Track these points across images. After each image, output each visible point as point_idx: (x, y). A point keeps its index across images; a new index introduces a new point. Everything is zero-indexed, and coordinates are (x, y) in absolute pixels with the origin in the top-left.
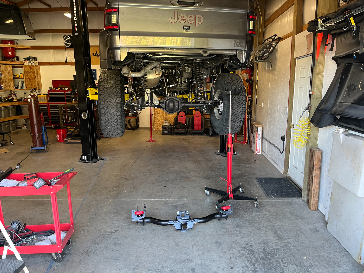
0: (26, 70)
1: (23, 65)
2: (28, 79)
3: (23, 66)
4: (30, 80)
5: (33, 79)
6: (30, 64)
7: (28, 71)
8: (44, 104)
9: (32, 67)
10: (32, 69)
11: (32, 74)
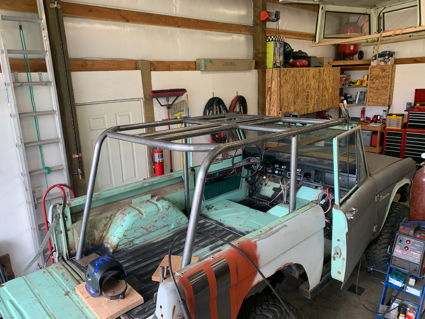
0: (373, 74)
1: (370, 64)
2: (374, 87)
3: (370, 66)
4: (378, 89)
5: (384, 88)
6: (382, 63)
7: (378, 75)
8: (396, 130)
9: (386, 69)
10: (385, 71)
11: (384, 81)
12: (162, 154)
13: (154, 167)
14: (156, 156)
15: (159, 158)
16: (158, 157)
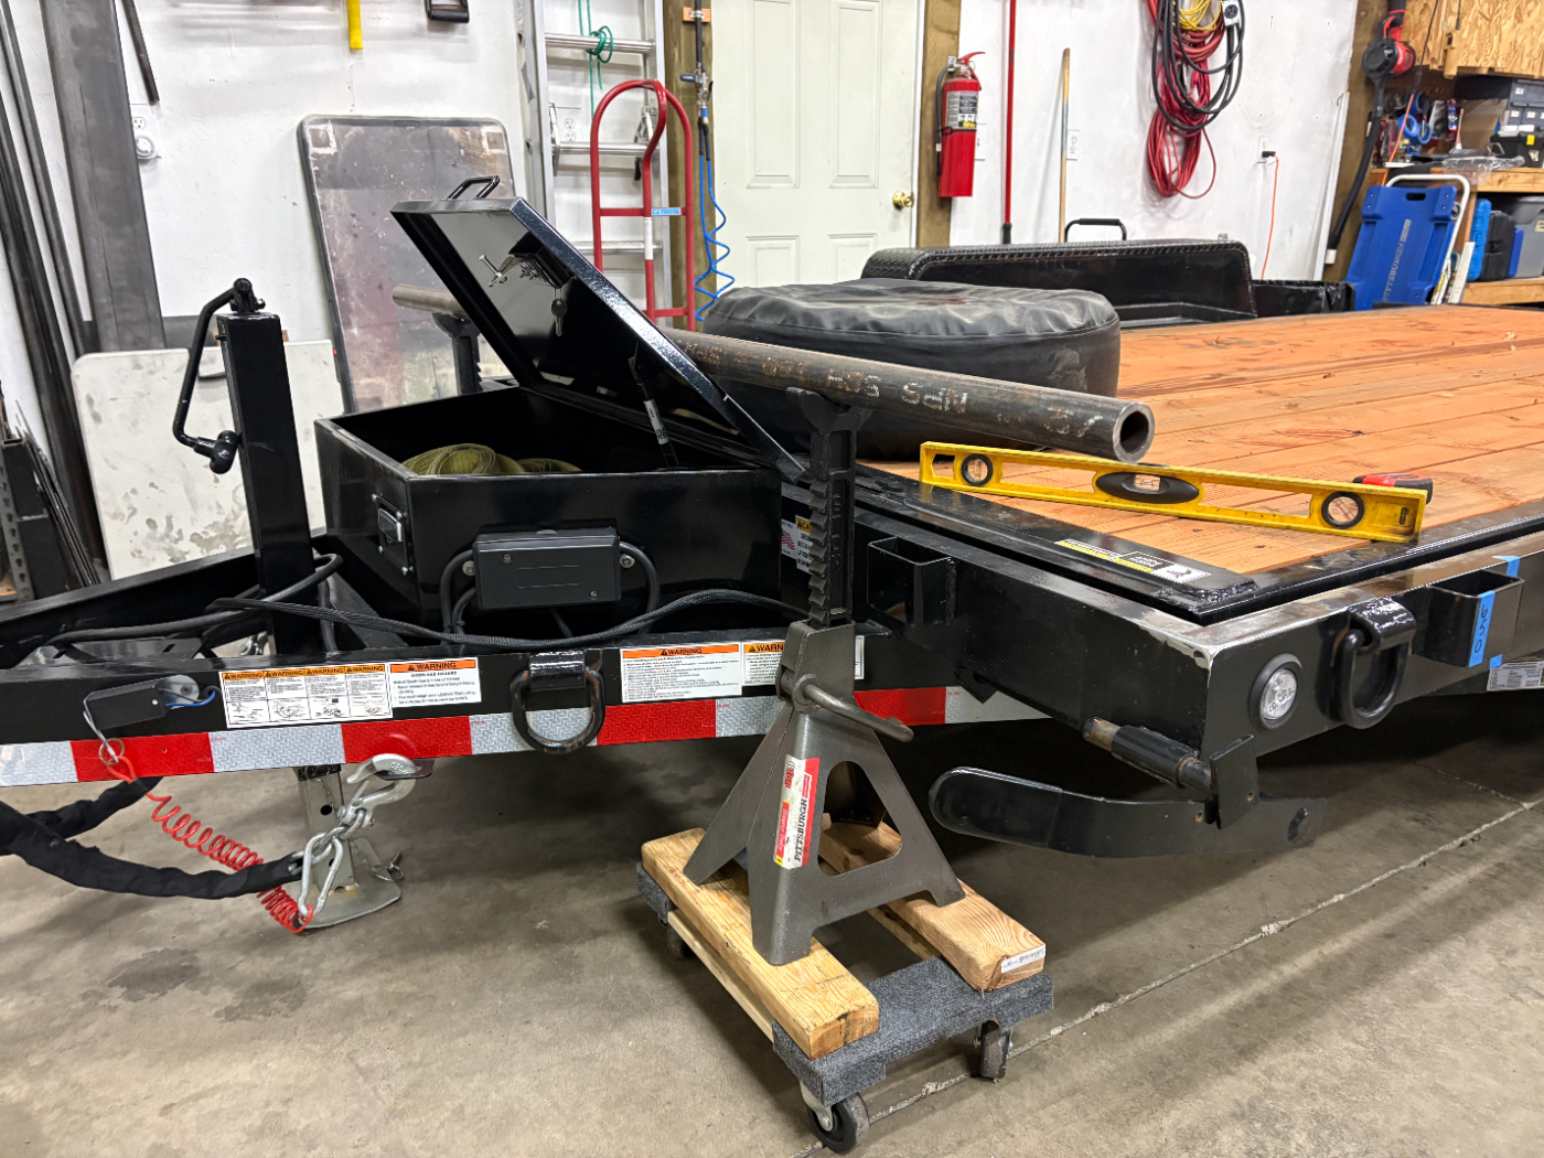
12: (975, 98)
13: (939, 148)
14: (954, 103)
15: (961, 112)
16: (961, 105)
